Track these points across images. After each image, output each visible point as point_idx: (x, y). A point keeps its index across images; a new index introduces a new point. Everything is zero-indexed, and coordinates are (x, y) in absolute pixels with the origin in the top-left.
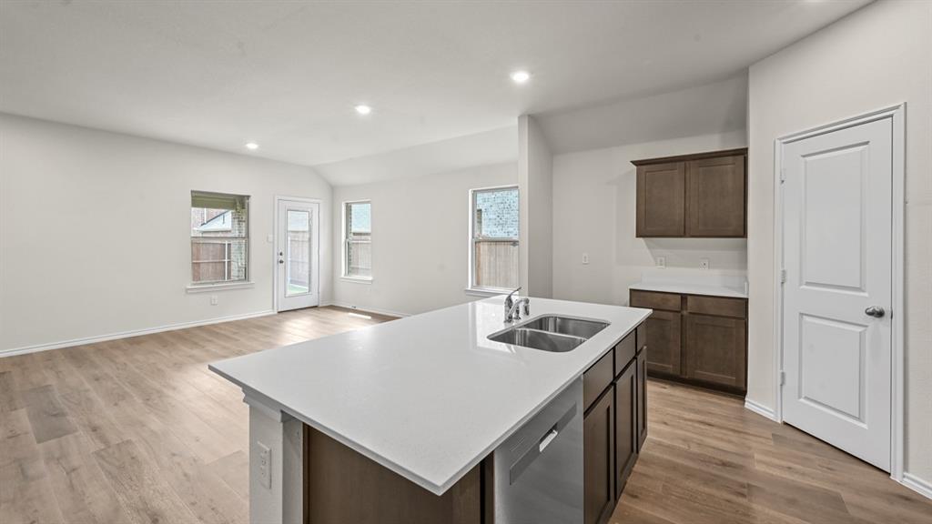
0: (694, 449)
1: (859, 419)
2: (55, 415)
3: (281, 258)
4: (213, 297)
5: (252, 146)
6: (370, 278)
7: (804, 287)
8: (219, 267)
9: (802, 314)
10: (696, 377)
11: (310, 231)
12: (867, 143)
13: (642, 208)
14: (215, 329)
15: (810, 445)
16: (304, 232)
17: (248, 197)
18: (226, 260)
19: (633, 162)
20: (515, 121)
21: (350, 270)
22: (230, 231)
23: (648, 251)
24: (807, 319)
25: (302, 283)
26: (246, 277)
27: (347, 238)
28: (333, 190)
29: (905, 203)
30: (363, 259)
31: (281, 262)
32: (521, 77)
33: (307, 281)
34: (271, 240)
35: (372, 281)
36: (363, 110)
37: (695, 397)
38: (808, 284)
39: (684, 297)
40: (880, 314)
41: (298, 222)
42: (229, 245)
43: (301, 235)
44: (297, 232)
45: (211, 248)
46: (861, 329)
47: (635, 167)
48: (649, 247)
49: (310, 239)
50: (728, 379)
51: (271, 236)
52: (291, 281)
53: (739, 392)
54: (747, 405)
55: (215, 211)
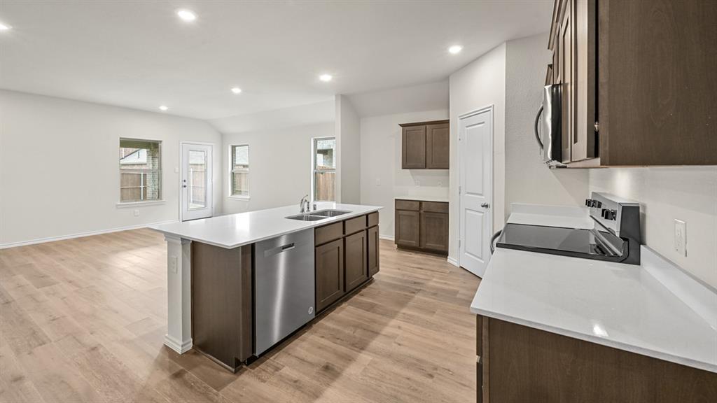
0: (406, 278)
1: (481, 259)
2: (42, 277)
3: (185, 184)
4: (136, 211)
5: (163, 108)
6: (248, 197)
7: (467, 195)
8: (136, 191)
9: (466, 209)
10: (427, 247)
11: (206, 164)
12: (483, 123)
13: (405, 152)
14: (139, 232)
15: (464, 275)
16: (201, 165)
17: (161, 141)
18: (142, 186)
19: (400, 125)
20: (334, 98)
21: (234, 192)
22: (146, 164)
23: (411, 177)
24: (468, 211)
25: (201, 203)
26: (159, 197)
27: (232, 168)
28: (223, 136)
29: (493, 152)
30: (243, 184)
31: (185, 186)
32: (326, 78)
33: (203, 201)
34: (177, 171)
35: (249, 199)
36: (236, 91)
37: (424, 258)
38: (468, 193)
39: (421, 202)
40: (487, 206)
41: (196, 158)
42: (145, 175)
43: (199, 167)
44: (197, 165)
45: (130, 177)
46: (482, 214)
47: (401, 128)
48: (412, 175)
49: (206, 171)
50: (439, 247)
51: (177, 169)
52: (193, 202)
53: (444, 254)
54: (448, 260)
55: (131, 150)
